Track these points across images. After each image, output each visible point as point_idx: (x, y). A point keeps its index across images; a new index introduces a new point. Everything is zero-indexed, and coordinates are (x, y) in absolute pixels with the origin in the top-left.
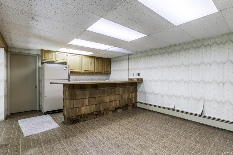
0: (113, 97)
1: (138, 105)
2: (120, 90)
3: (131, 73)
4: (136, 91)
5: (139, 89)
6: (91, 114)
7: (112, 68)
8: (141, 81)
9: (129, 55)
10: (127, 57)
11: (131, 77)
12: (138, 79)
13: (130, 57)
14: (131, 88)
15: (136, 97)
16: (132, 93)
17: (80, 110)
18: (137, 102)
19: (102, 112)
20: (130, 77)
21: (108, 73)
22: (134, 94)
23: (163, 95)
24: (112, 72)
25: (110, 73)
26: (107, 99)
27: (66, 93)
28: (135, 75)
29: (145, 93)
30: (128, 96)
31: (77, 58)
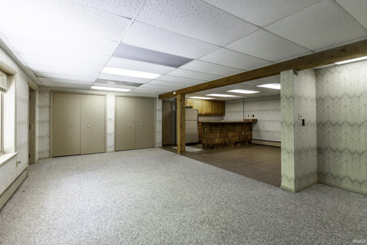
0: (234, 134)
1: (253, 142)
2: (238, 128)
3: (246, 114)
4: (251, 130)
5: (254, 128)
6: (221, 144)
7: (226, 110)
8: (255, 121)
9: (244, 99)
10: (242, 100)
11: (247, 118)
12: (253, 120)
13: (245, 100)
14: (247, 127)
15: (251, 135)
16: (248, 131)
17: (215, 140)
18: (252, 139)
19: (227, 143)
20: (245, 118)
21: (222, 114)
22: (249, 132)
23: (274, 132)
24: (226, 114)
25: (225, 114)
26: (230, 135)
27: (206, 129)
28: (250, 116)
29: (259, 131)
30: (245, 133)
31: (200, 102)
